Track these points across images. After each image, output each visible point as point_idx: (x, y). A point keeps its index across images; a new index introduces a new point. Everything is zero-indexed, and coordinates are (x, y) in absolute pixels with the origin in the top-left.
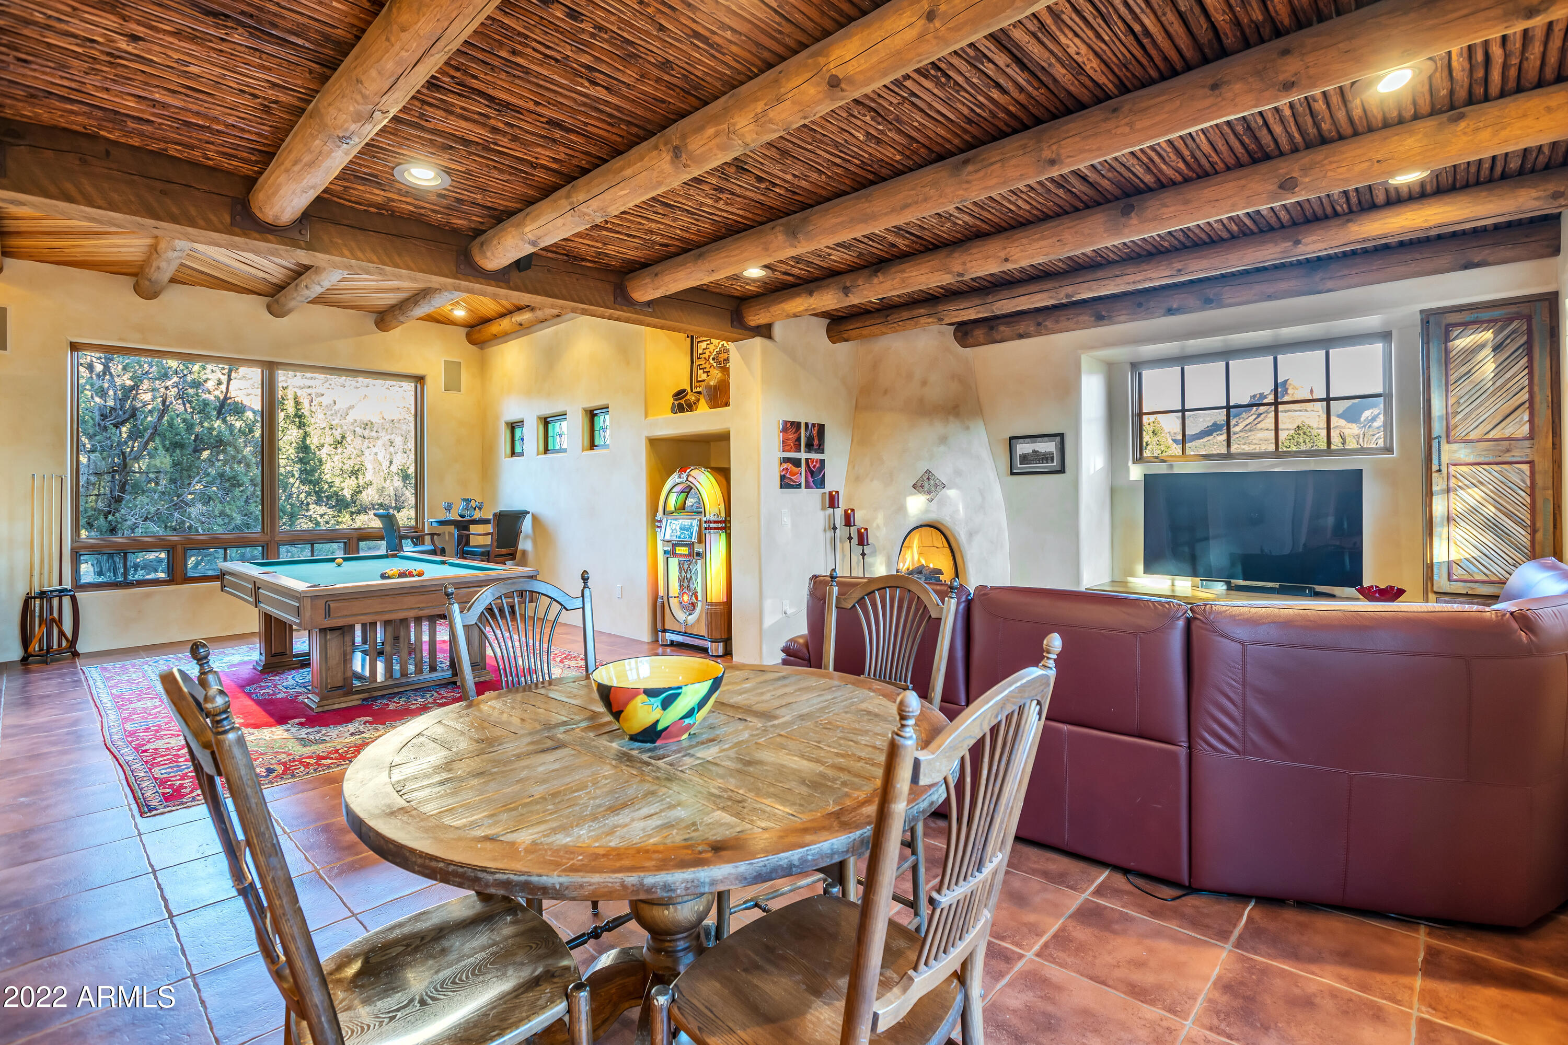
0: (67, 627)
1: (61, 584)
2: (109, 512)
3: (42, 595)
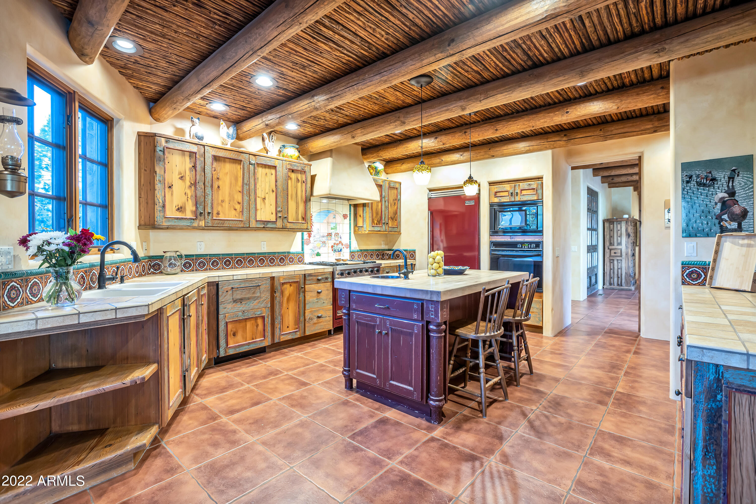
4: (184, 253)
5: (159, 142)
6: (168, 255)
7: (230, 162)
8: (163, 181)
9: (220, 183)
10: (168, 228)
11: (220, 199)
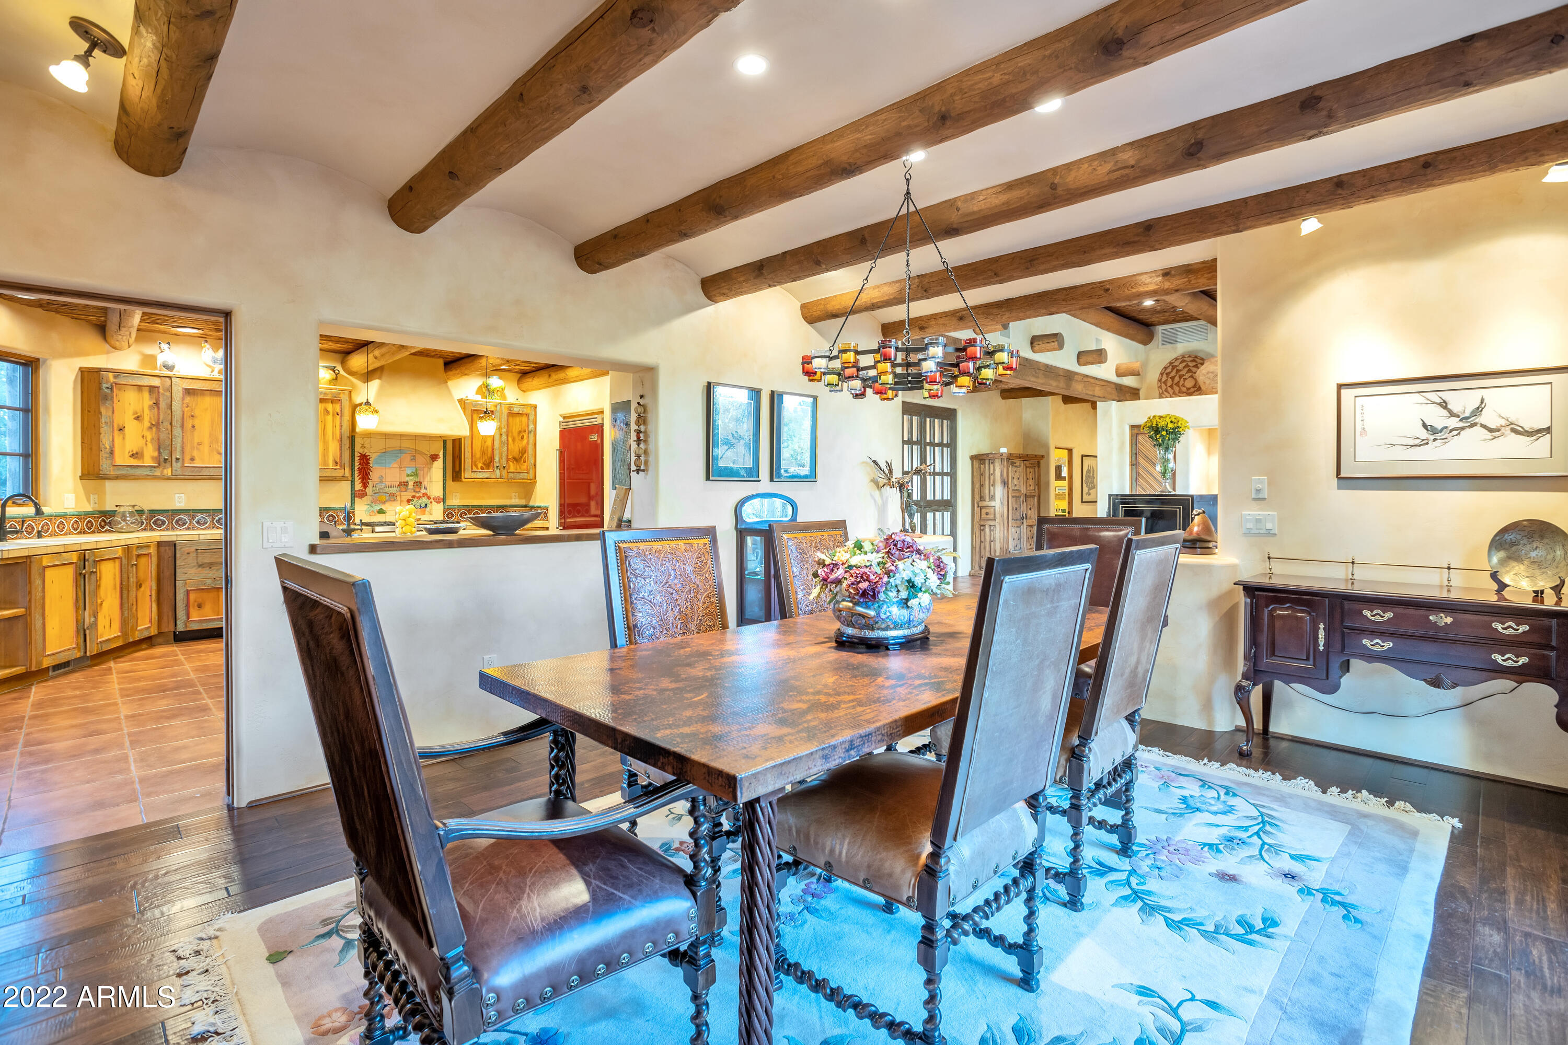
4: (147, 507)
5: (105, 378)
6: (122, 509)
7: (211, 395)
8: (111, 424)
9: (196, 422)
10: (117, 478)
11: (196, 441)
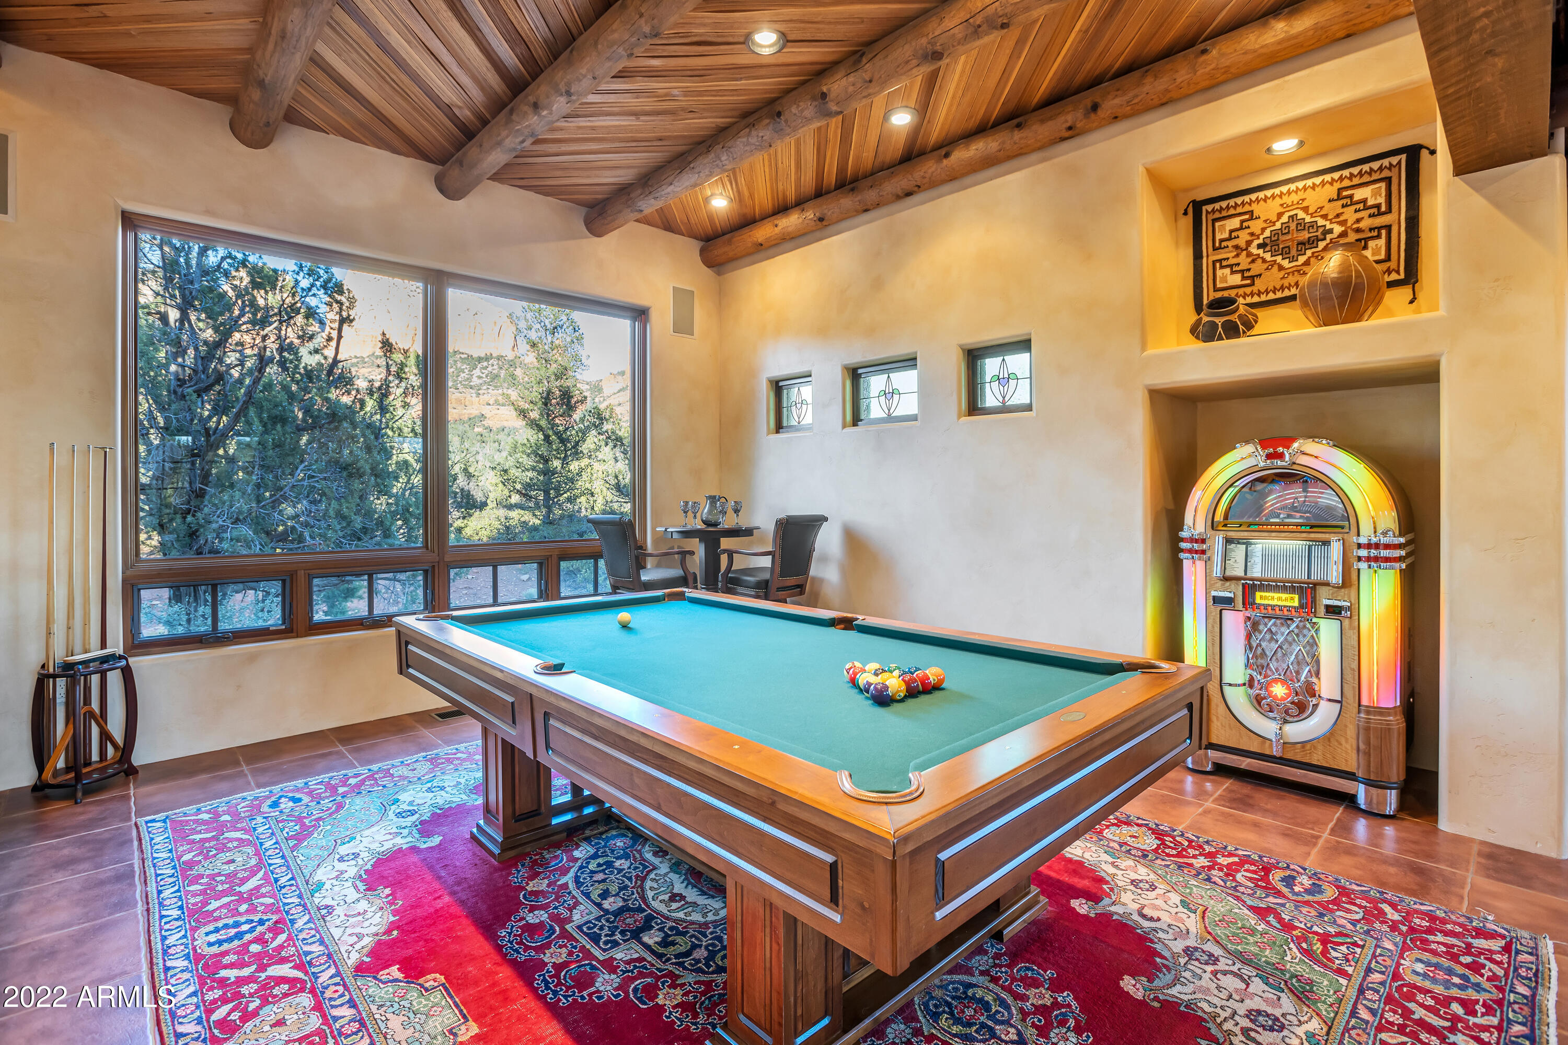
0: (116, 726)
1: (103, 645)
2: (188, 512)
3: (68, 669)
